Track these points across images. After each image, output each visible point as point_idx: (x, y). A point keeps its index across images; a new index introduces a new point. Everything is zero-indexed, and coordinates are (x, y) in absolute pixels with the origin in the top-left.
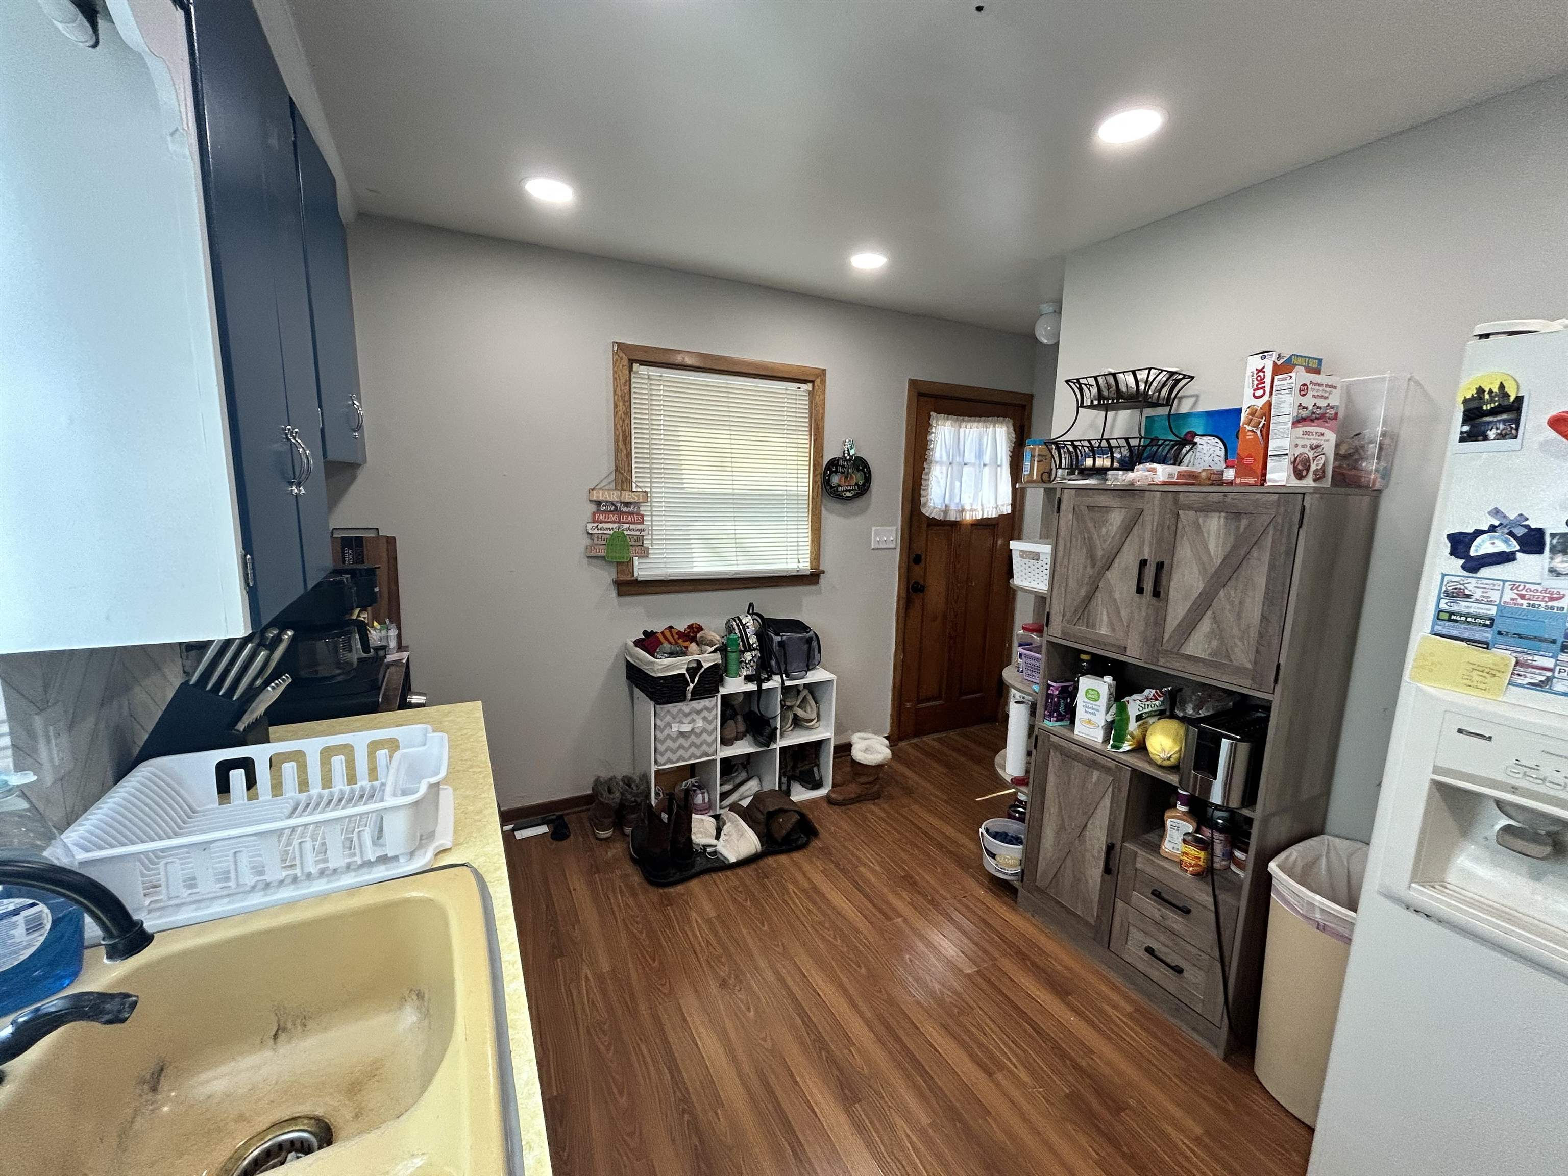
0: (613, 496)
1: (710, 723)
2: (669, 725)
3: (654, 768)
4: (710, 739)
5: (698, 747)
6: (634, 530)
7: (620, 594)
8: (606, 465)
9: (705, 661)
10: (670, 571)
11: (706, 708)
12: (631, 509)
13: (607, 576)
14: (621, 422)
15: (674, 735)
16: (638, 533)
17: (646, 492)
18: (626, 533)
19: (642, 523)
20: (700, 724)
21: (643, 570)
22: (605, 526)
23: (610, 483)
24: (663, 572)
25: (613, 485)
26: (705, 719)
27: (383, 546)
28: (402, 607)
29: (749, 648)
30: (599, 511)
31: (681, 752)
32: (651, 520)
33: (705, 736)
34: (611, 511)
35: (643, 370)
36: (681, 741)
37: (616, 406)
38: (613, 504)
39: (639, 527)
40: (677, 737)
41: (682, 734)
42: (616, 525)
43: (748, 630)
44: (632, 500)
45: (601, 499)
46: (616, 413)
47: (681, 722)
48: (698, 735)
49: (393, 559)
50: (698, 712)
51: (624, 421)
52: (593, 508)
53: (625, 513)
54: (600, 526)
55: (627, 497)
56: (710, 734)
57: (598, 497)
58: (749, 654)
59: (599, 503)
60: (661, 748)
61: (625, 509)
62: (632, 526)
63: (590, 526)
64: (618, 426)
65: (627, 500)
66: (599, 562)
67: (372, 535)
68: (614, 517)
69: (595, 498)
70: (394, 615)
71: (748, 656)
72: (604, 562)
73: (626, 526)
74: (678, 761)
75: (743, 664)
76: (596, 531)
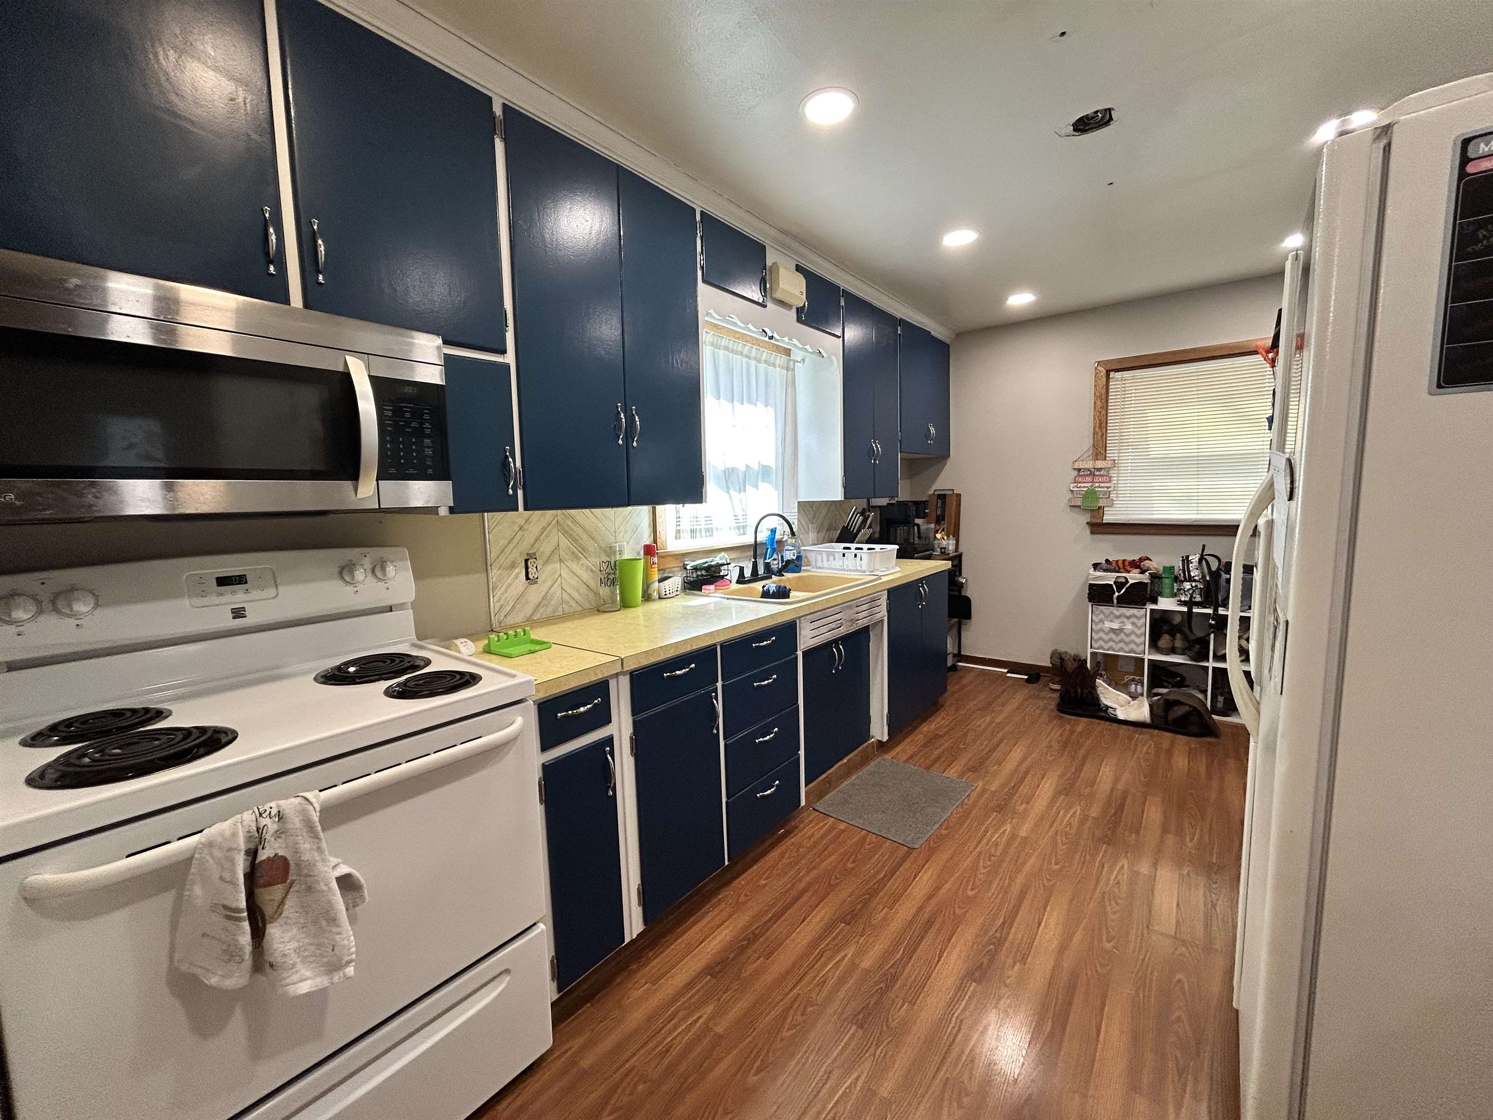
0: (1090, 465)
1: (1139, 628)
2: (1102, 621)
3: (1089, 651)
4: (1138, 641)
5: (1127, 644)
6: (1103, 487)
7: (1092, 533)
8: (1087, 443)
9: (1131, 579)
10: (1132, 517)
11: (1135, 616)
12: (1102, 473)
13: (1084, 519)
14: (1098, 414)
15: (1107, 630)
16: (1106, 489)
17: (1114, 460)
18: (1097, 489)
19: (1110, 482)
20: (1129, 627)
21: (1109, 517)
22: (1082, 485)
23: (1089, 456)
24: (1124, 517)
25: (1091, 458)
26: (1133, 624)
27: (955, 498)
28: (961, 530)
29: (1191, 579)
30: (1079, 475)
31: (1111, 644)
32: (1118, 480)
33: (1133, 637)
34: (1088, 475)
35: (1118, 375)
36: (1112, 635)
37: (1095, 403)
38: (1089, 470)
39: (1107, 485)
40: (1109, 632)
41: (1113, 630)
42: (1091, 484)
43: (1191, 565)
44: (1103, 466)
45: (1080, 467)
46: (1095, 408)
47: (1111, 621)
48: (1127, 635)
49: (959, 505)
50: (1128, 618)
51: (1100, 412)
52: (1076, 473)
53: (1098, 475)
54: (1079, 485)
55: (1099, 464)
56: (1138, 636)
57: (1079, 466)
58: (1188, 583)
59: (1079, 470)
60: (1095, 636)
61: (1097, 473)
62: (1102, 485)
63: (1072, 485)
64: (1096, 417)
65: (1099, 467)
66: (1076, 510)
67: (951, 492)
68: (1089, 479)
69: (1076, 467)
70: (955, 532)
71: (1187, 585)
72: (1079, 510)
73: (1097, 485)
74: (1108, 650)
75: (1182, 592)
76: (1076, 489)
